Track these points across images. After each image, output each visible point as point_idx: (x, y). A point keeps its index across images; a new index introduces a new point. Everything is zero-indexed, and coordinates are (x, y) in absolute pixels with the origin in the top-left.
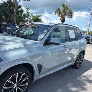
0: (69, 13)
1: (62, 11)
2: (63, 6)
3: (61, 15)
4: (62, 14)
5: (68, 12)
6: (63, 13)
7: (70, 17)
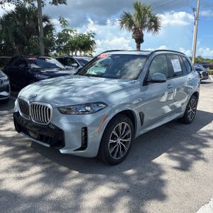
0: (151, 21)
1: (134, 19)
2: (137, 7)
3: (133, 27)
4: (135, 25)
5: (148, 19)
6: (137, 23)
7: (154, 30)
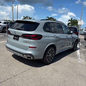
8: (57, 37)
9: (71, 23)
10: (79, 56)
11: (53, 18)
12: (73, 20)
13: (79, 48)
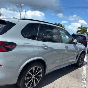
8: (47, 47)
9: (81, 31)
10: (85, 77)
11: (61, 25)
12: (84, 28)
13: (87, 63)
